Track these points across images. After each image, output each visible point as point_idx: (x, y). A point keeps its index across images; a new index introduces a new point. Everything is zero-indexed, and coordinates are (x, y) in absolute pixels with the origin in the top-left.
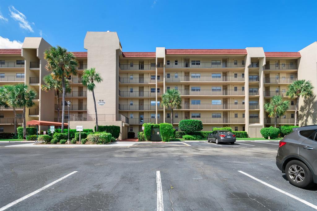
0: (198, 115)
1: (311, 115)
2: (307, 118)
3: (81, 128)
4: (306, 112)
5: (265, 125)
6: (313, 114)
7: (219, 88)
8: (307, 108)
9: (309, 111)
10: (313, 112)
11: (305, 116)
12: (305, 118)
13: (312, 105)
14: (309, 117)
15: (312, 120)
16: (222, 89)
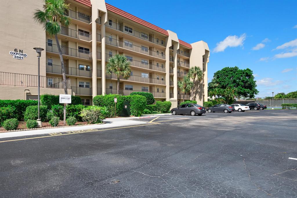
0: (131, 87)
1: (198, 93)
2: (196, 95)
3: (69, 99)
4: (195, 91)
5: (178, 99)
6: (200, 92)
7: (146, 62)
8: (196, 88)
9: (197, 90)
10: (199, 91)
11: (194, 94)
12: (194, 95)
13: (199, 85)
14: (197, 95)
15: (199, 96)
16: (149, 63)
